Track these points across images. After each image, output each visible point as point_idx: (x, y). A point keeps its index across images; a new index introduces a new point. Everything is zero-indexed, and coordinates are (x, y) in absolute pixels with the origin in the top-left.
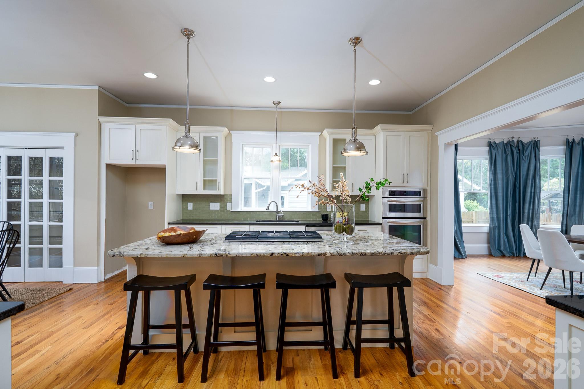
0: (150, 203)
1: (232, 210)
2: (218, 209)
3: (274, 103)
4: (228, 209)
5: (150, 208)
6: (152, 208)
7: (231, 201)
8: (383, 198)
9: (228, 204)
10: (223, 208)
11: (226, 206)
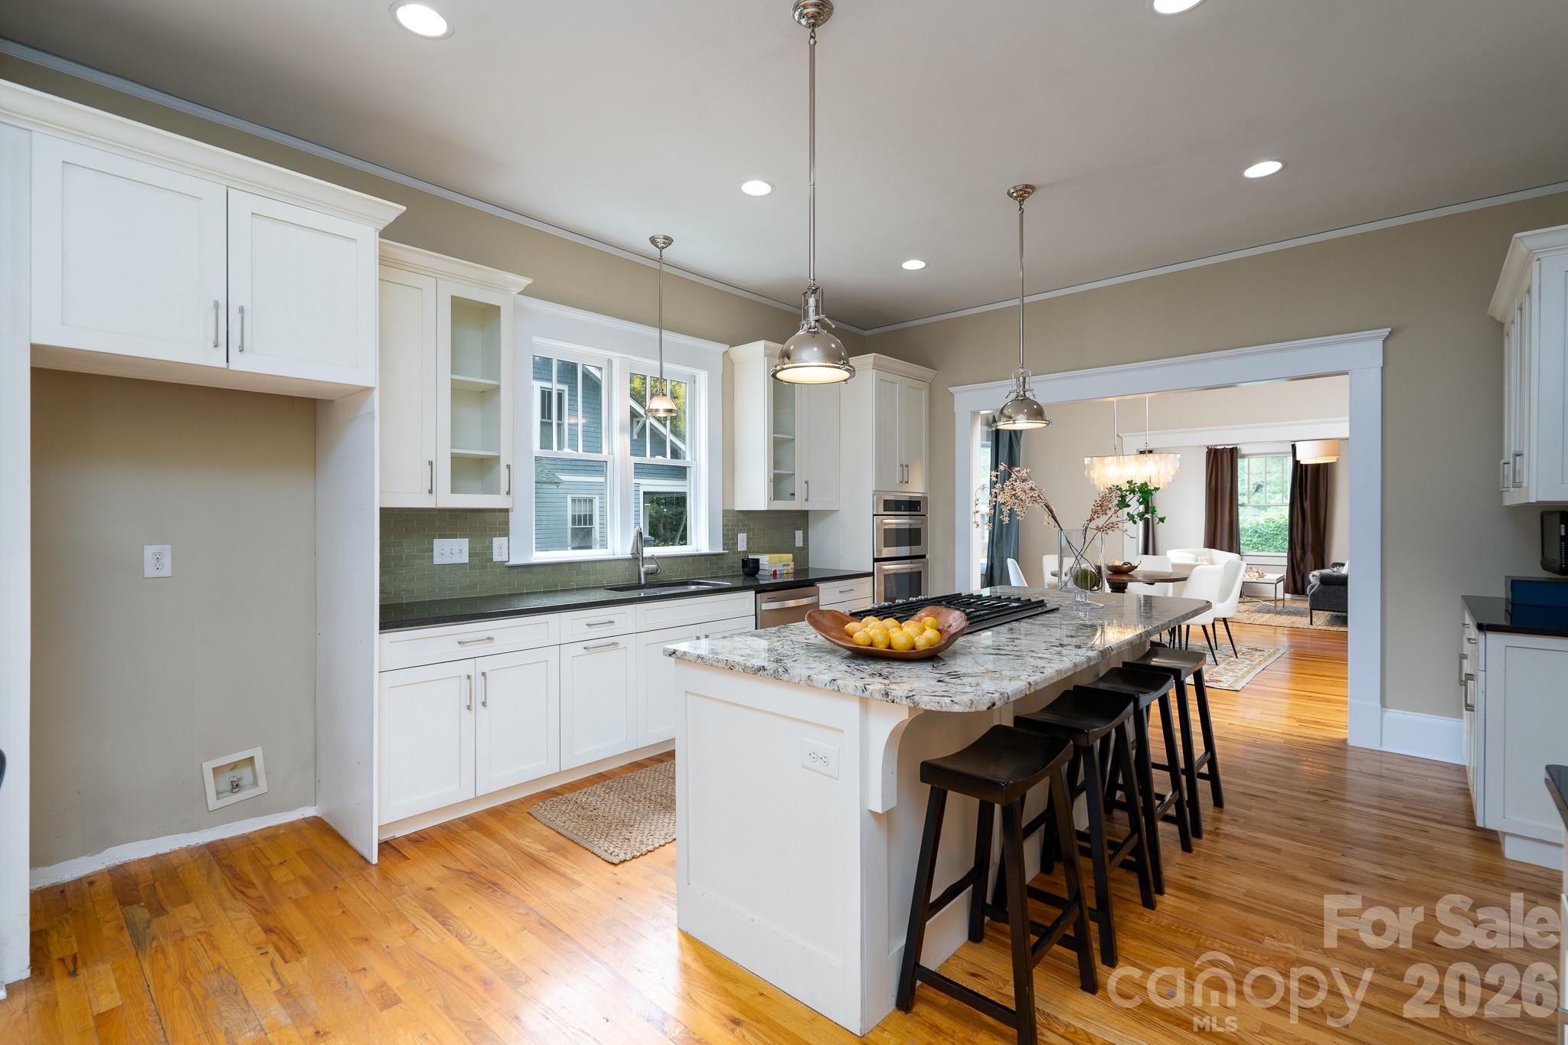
0: (149, 551)
1: (511, 563)
2: (465, 559)
3: (653, 240)
4: (496, 558)
5: (150, 571)
6: (166, 571)
7: (505, 533)
8: (874, 515)
9: (498, 543)
10: (481, 556)
11: (491, 548)
